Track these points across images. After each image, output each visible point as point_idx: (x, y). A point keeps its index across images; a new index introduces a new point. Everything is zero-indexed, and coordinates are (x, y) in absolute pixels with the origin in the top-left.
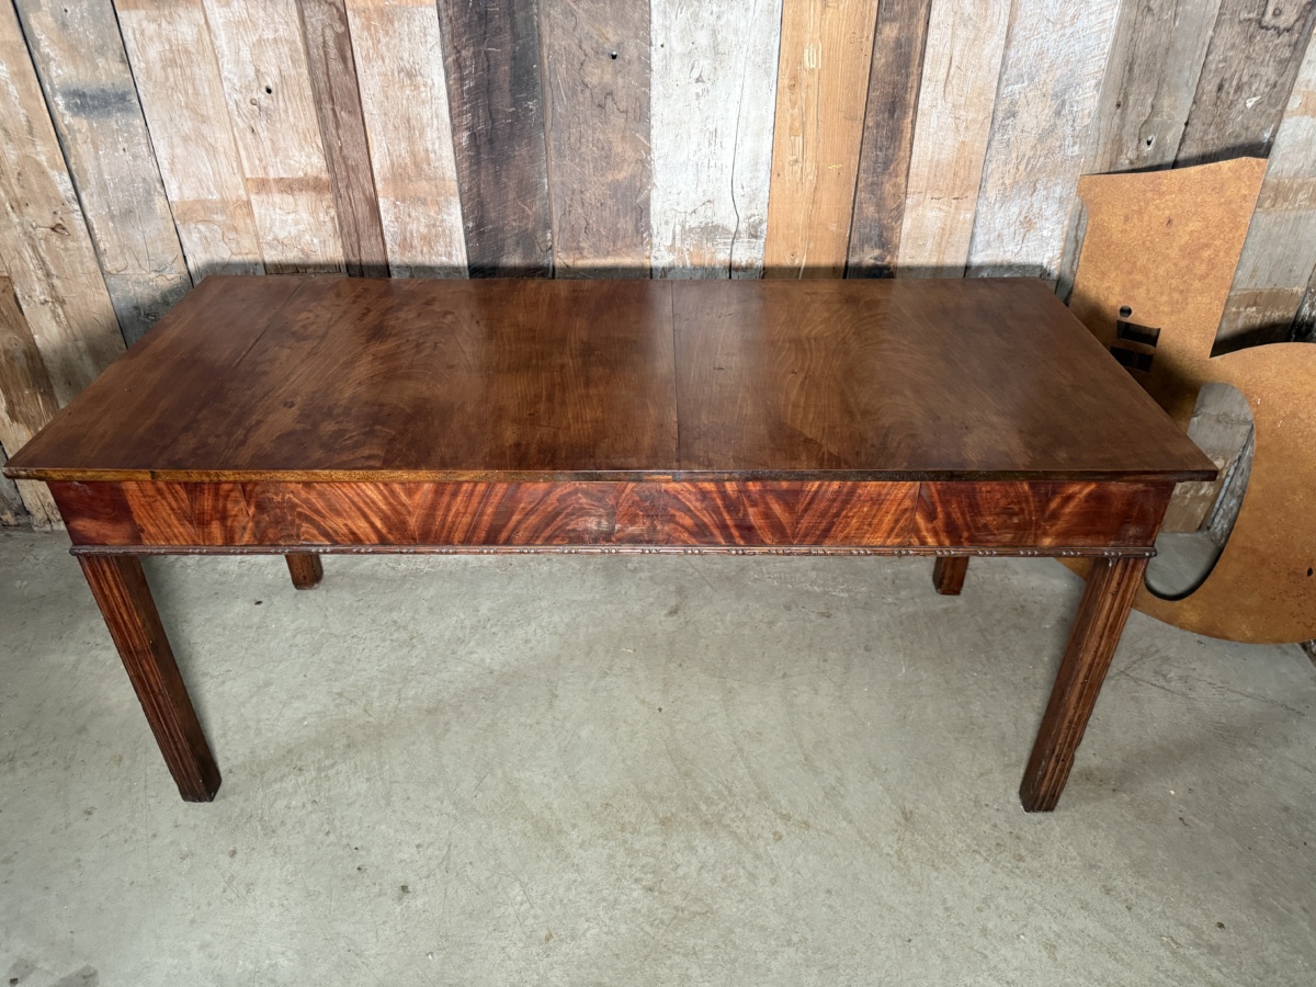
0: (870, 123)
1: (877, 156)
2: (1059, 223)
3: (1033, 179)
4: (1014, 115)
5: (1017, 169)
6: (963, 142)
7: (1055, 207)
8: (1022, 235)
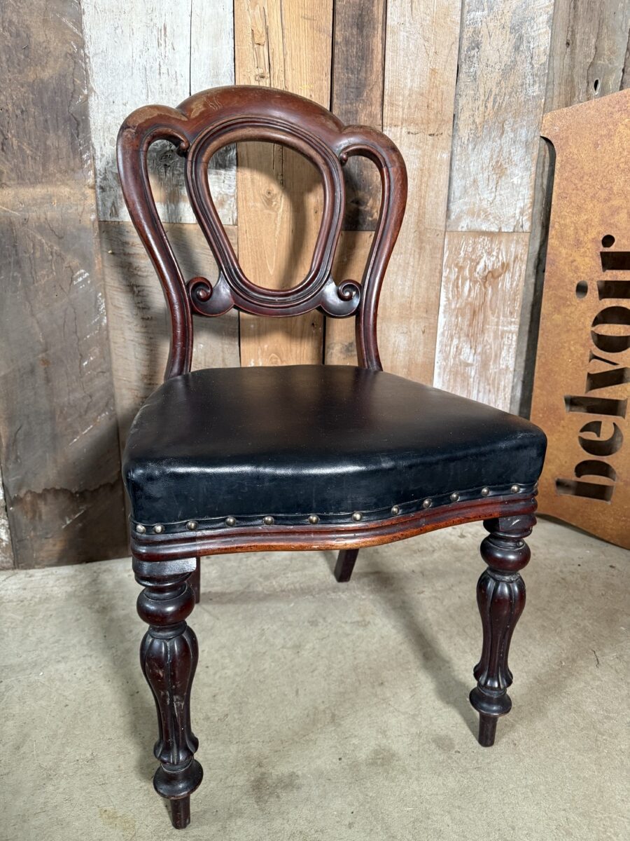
0: (339, 39)
1: (348, 79)
2: (527, 169)
3: (501, 119)
4: (478, 46)
5: (486, 107)
6: (433, 70)
7: (522, 152)
8: (495, 182)
